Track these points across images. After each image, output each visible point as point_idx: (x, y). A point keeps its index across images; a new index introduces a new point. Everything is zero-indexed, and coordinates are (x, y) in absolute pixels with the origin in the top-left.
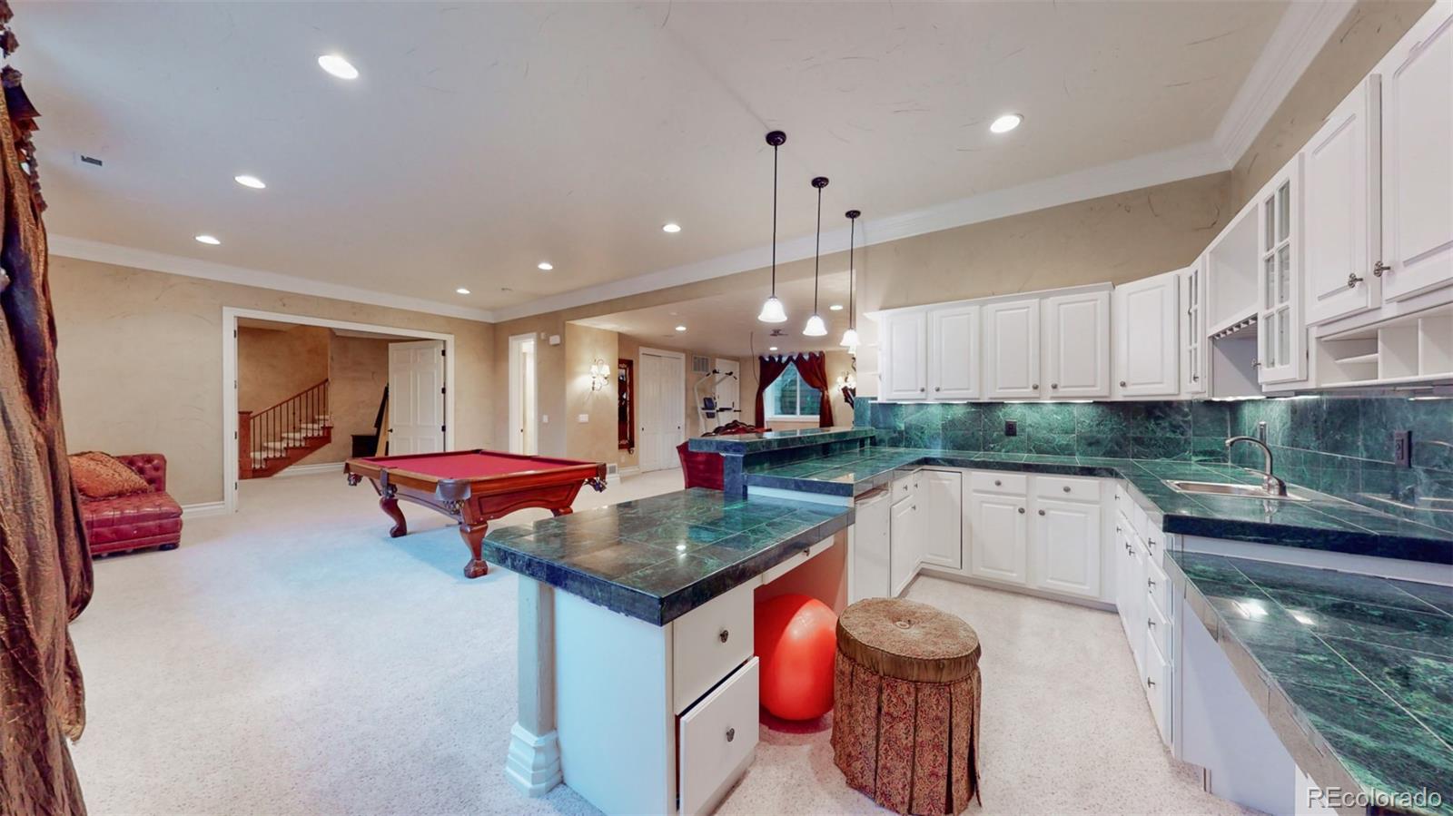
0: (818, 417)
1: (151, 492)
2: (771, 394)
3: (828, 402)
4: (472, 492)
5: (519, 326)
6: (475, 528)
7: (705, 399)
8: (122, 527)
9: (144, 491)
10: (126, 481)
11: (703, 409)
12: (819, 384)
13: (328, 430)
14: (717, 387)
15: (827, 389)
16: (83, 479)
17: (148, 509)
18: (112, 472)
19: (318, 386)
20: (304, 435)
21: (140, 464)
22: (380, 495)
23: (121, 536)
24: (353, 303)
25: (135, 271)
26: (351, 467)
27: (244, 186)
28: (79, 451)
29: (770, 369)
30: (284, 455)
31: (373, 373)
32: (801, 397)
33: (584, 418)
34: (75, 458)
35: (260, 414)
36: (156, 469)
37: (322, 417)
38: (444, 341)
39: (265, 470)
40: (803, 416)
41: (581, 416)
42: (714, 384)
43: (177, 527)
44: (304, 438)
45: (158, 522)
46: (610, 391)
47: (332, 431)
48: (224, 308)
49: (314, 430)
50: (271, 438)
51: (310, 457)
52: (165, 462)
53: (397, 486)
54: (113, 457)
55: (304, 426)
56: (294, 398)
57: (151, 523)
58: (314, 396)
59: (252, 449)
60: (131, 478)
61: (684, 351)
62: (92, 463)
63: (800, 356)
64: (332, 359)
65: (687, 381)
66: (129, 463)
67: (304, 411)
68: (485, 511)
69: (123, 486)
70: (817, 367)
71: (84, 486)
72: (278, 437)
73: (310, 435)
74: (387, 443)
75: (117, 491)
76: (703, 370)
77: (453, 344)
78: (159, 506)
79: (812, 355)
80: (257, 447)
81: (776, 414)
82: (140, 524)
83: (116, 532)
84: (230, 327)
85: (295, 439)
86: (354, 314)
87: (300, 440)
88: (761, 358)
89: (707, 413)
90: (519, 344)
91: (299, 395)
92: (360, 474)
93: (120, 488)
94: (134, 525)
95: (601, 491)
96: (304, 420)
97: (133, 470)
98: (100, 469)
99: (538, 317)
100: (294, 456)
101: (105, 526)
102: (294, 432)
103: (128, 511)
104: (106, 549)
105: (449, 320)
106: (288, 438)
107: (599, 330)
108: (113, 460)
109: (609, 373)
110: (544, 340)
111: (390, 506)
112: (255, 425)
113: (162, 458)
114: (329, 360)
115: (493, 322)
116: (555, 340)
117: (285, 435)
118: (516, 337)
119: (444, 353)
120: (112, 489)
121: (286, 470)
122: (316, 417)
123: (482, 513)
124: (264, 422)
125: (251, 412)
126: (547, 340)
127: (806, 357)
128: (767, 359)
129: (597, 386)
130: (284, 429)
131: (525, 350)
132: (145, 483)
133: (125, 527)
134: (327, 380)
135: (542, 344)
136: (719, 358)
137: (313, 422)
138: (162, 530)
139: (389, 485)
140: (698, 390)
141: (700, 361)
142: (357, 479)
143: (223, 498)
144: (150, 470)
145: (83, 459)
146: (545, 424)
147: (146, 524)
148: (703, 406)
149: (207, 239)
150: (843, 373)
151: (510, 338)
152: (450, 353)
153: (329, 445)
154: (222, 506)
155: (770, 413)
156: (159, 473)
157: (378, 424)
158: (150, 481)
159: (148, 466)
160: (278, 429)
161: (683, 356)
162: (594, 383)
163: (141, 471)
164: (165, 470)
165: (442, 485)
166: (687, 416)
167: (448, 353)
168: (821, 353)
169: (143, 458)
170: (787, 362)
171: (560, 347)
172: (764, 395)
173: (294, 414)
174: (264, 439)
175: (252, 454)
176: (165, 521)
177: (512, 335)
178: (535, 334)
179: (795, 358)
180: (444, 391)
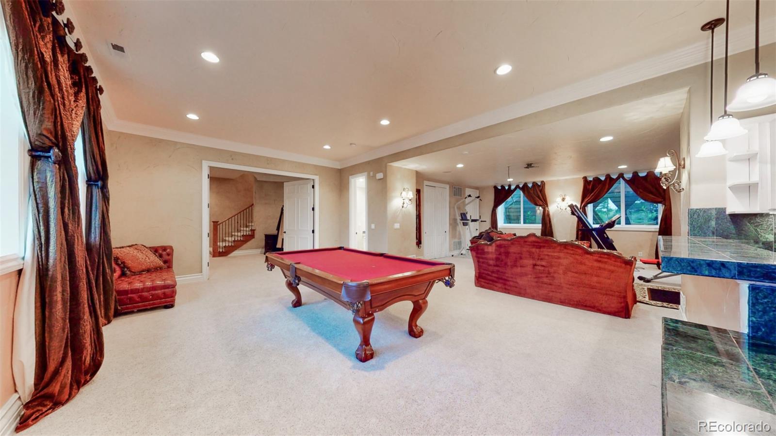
0: (541, 225)
1: (165, 268)
2: (501, 210)
3: (549, 215)
4: (371, 293)
5: (356, 169)
6: (366, 320)
7: (461, 214)
8: (143, 294)
9: (161, 268)
10: (152, 262)
11: (461, 220)
12: (541, 203)
13: (253, 231)
14: (467, 206)
15: (547, 206)
16: (130, 262)
17: (158, 282)
18: (145, 256)
19: (249, 208)
20: (242, 234)
21: (161, 252)
22: (286, 278)
23: (143, 299)
24: (268, 158)
25: (161, 141)
26: (269, 259)
27: (206, 61)
28: (130, 244)
29: (502, 194)
30: (233, 244)
31: (275, 201)
32: (524, 212)
33: (397, 226)
34: (128, 248)
35: (222, 223)
36: (168, 255)
37: (250, 224)
38: (313, 180)
39: (224, 252)
40: (525, 225)
41: (395, 224)
42: (465, 205)
43: (173, 295)
44: (242, 235)
45: (163, 290)
46: (411, 208)
47: (255, 232)
48: (203, 161)
49: (246, 231)
50: (227, 235)
51: (245, 246)
52: (173, 250)
53: (301, 277)
54: (147, 248)
55: (242, 229)
56: (237, 214)
57: (159, 291)
58: (247, 213)
59: (218, 240)
60: (154, 260)
61: (448, 183)
62: (135, 251)
63: (525, 185)
64: (255, 193)
65: (450, 203)
66: (155, 251)
67: (242, 221)
68: (373, 306)
69: (150, 265)
70: (539, 193)
71: (130, 265)
72: (230, 235)
73: (245, 234)
74: (283, 239)
75: (147, 269)
76: (459, 196)
77: (318, 182)
78: (164, 280)
79: (535, 184)
80: (221, 240)
81: (504, 223)
82: (153, 292)
83: (140, 297)
84: (206, 172)
85: (238, 236)
86: (268, 164)
87: (240, 237)
88: (495, 188)
89: (463, 223)
90: (355, 180)
91: (240, 212)
92: (274, 264)
93: (148, 267)
94: (150, 292)
95: (451, 287)
96: (242, 226)
97: (156, 256)
98: (140, 255)
99: (368, 163)
100: (237, 245)
101: (134, 293)
102: (238, 232)
103: (147, 283)
104: (135, 307)
105: (316, 167)
106: (235, 235)
107: (405, 168)
108: (146, 249)
109: (412, 197)
110: (372, 177)
111: (293, 287)
112: (220, 227)
113: (171, 248)
114: (254, 194)
115: (339, 168)
116: (380, 176)
117: (233, 234)
118: (352, 176)
119: (313, 187)
120: (144, 267)
121: (234, 253)
122: (248, 224)
123: (371, 308)
124: (224, 227)
125: (218, 222)
126: (374, 176)
127: (530, 185)
128: (500, 188)
129: (405, 205)
130: (233, 230)
131: (359, 184)
132: (162, 263)
133: (145, 294)
134: (253, 204)
135: (370, 179)
136: (468, 188)
137: (246, 227)
138: (166, 296)
139: (296, 276)
140: (457, 208)
141: (457, 190)
142: (272, 267)
143: (202, 272)
144: (164, 254)
145: (132, 249)
146: (373, 229)
147: (156, 292)
148: (460, 218)
149: (193, 117)
150: (561, 195)
151: (350, 177)
152: (317, 187)
153: (254, 239)
154: (201, 276)
155: (501, 223)
156: (170, 257)
157: (278, 229)
158: (165, 262)
159: (164, 253)
160: (230, 231)
161: (448, 187)
162: (404, 203)
163: (161, 256)
164: (172, 255)
165: (347, 287)
166: (450, 224)
167: (316, 187)
168: (542, 182)
169: (162, 248)
170: (515, 189)
171: (384, 180)
172: (497, 210)
173: (238, 222)
174: (224, 235)
175: (218, 243)
176: (166, 290)
177: (351, 175)
178: (366, 173)
179: (521, 186)
180: (313, 209)
